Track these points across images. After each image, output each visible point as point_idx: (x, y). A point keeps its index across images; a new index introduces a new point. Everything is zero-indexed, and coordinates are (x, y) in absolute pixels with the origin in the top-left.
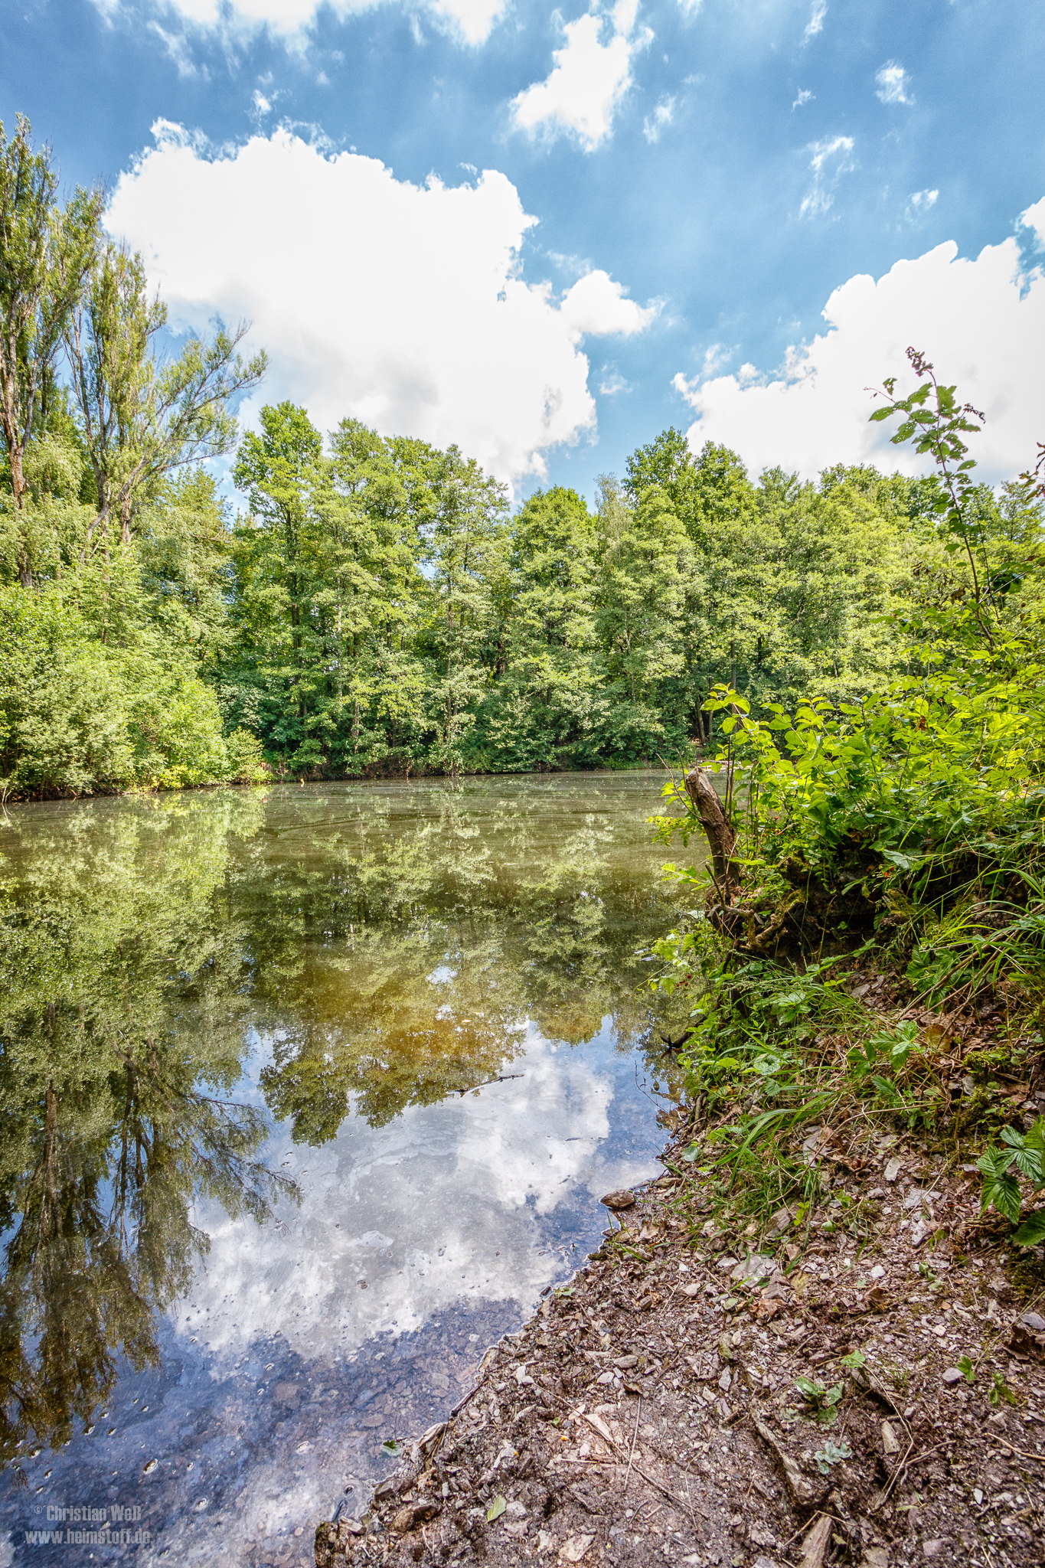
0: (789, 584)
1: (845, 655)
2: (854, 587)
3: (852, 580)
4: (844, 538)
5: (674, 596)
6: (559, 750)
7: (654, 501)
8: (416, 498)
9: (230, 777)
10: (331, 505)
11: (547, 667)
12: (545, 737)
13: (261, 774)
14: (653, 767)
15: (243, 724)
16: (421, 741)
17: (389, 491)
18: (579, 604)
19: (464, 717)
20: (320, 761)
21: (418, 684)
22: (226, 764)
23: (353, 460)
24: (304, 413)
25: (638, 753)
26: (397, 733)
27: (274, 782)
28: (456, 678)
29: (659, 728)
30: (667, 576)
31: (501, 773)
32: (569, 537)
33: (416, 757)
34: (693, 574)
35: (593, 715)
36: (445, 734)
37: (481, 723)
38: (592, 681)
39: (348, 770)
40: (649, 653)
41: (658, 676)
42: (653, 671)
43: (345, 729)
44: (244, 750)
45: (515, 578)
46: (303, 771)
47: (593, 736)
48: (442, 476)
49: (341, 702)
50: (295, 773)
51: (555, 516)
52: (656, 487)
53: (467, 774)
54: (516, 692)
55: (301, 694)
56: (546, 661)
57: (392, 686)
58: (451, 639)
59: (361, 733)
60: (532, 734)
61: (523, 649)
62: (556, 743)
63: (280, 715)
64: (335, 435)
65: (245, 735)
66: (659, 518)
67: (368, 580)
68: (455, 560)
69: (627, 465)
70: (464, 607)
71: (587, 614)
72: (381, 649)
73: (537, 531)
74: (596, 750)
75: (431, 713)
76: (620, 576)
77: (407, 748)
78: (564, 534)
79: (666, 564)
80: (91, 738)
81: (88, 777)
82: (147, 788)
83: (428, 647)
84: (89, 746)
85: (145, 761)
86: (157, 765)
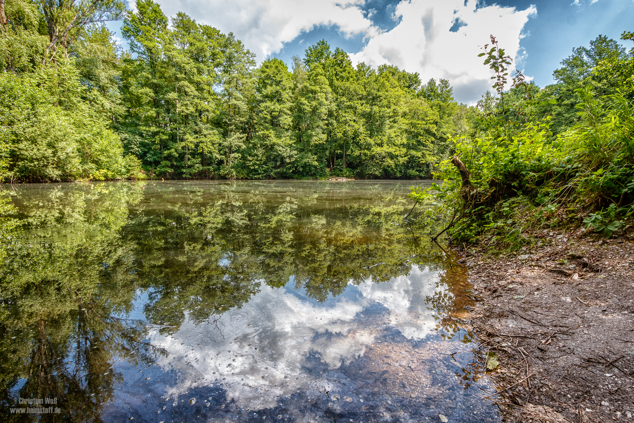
0: (367, 109)
1: (385, 139)
2: (389, 113)
3: (388, 110)
4: (387, 93)
5: (324, 110)
6: (276, 171)
7: (317, 70)
8: (214, 55)
9: (126, 177)
10: (174, 53)
11: (272, 135)
12: (271, 164)
13: (141, 175)
14: (313, 179)
15: (131, 152)
16: (216, 164)
17: (202, 50)
18: (285, 110)
19: (236, 155)
20: (170, 170)
21: (217, 139)
22: (124, 170)
23: (184, 32)
24: (158, 6)
25: (307, 173)
26: (206, 160)
27: (148, 179)
28: (233, 138)
29: (316, 163)
30: (322, 102)
31: (252, 179)
32: (281, 81)
33: (214, 171)
34: (331, 102)
35: (290, 157)
36: (227, 161)
37: (244, 158)
38: (290, 143)
39: (184, 176)
40: (313, 133)
41: (316, 142)
42: (315, 140)
43: (182, 157)
44: (132, 164)
45: (258, 96)
46: (161, 175)
47: (290, 165)
48: (226, 46)
49: (180, 145)
50: (157, 175)
51: (276, 71)
52: (317, 64)
53: (237, 179)
54: (259, 145)
55: (161, 140)
56: (272, 133)
57: (204, 139)
58: (230, 120)
59: (189, 159)
60: (265, 163)
61: (262, 127)
62: (275, 167)
63: (150, 149)
64: (174, 19)
65: (133, 157)
66: (319, 77)
67: (191, 89)
68: (232, 85)
69: (305, 53)
70: (235, 106)
71: (289, 114)
72: (199, 122)
73: (268, 77)
74: (291, 171)
75: (222, 152)
76: (303, 100)
77: (211, 167)
78: (279, 79)
79: (321, 96)
80: (59, 154)
81: (58, 172)
82: (87, 179)
83: (217, 123)
84: (59, 158)
85: (86, 167)
86: (92, 169)
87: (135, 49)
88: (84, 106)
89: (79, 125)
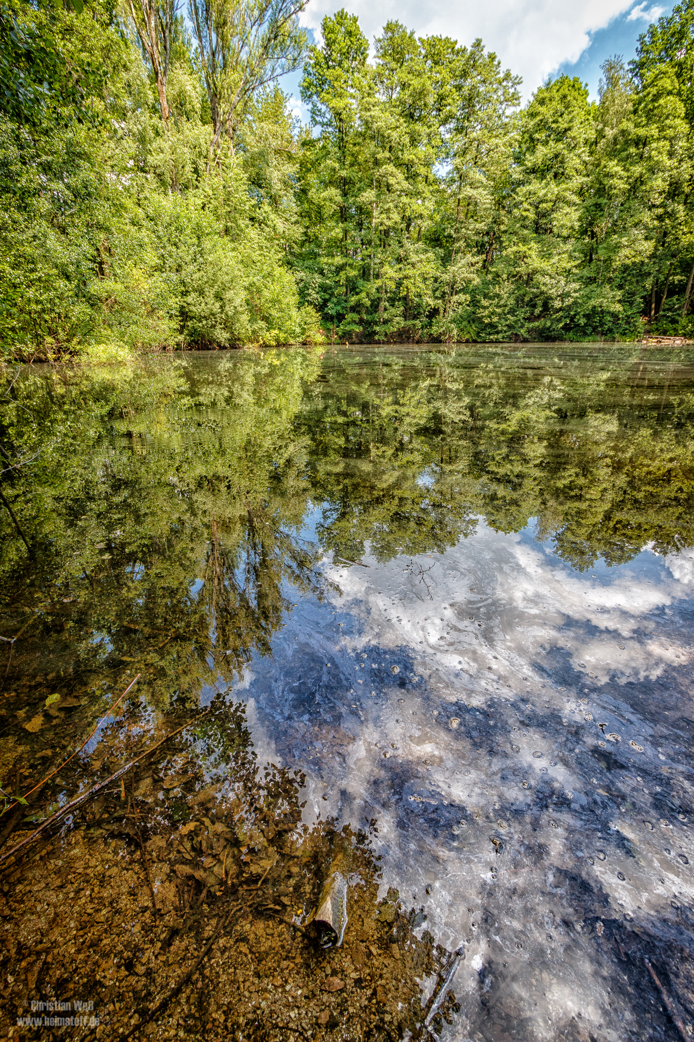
5: (659, 183)
6: (531, 325)
7: (660, 83)
8: (441, 98)
9: (301, 340)
10: (375, 112)
11: (533, 254)
12: (522, 313)
13: (320, 338)
14: (605, 341)
15: (308, 301)
16: (427, 316)
17: (421, 94)
18: (567, 194)
19: (462, 297)
20: (358, 329)
21: (431, 269)
22: (298, 330)
23: (394, 65)
24: (355, 20)
25: (595, 329)
26: (411, 312)
27: (328, 344)
28: (460, 265)
29: (618, 307)
30: (658, 162)
31: (484, 342)
32: (569, 129)
33: (422, 328)
34: (681, 160)
35: (563, 296)
36: (445, 311)
37: (474, 303)
38: (568, 266)
39: (376, 338)
40: (624, 240)
41: (628, 262)
42: (624, 256)
43: (375, 306)
44: (309, 320)
45: (516, 172)
46: (346, 337)
47: (561, 313)
48: (464, 74)
49: (372, 286)
50: (340, 338)
51: (560, 107)
52: (662, 67)
53: (459, 342)
54: (505, 276)
55: (348, 279)
56: (533, 249)
57: (410, 272)
58: (457, 231)
59: (386, 309)
60: (512, 312)
61: (515, 239)
62: (529, 319)
63: (332, 295)
64: (379, 41)
65: (310, 309)
66: (661, 101)
67: (398, 178)
68: (468, 157)
69: (638, 45)
70: (470, 201)
71: (575, 204)
72: (405, 241)
73: (543, 125)
74: (561, 325)
75: (438, 294)
76: (614, 166)
77: (417, 322)
78: (566, 126)
79: (658, 151)
80: (227, 308)
81: (227, 335)
82: (256, 345)
83: (435, 240)
84: (227, 315)
85: (255, 326)
86: (261, 329)
87: (318, 119)
88: (253, 233)
89: (248, 263)
